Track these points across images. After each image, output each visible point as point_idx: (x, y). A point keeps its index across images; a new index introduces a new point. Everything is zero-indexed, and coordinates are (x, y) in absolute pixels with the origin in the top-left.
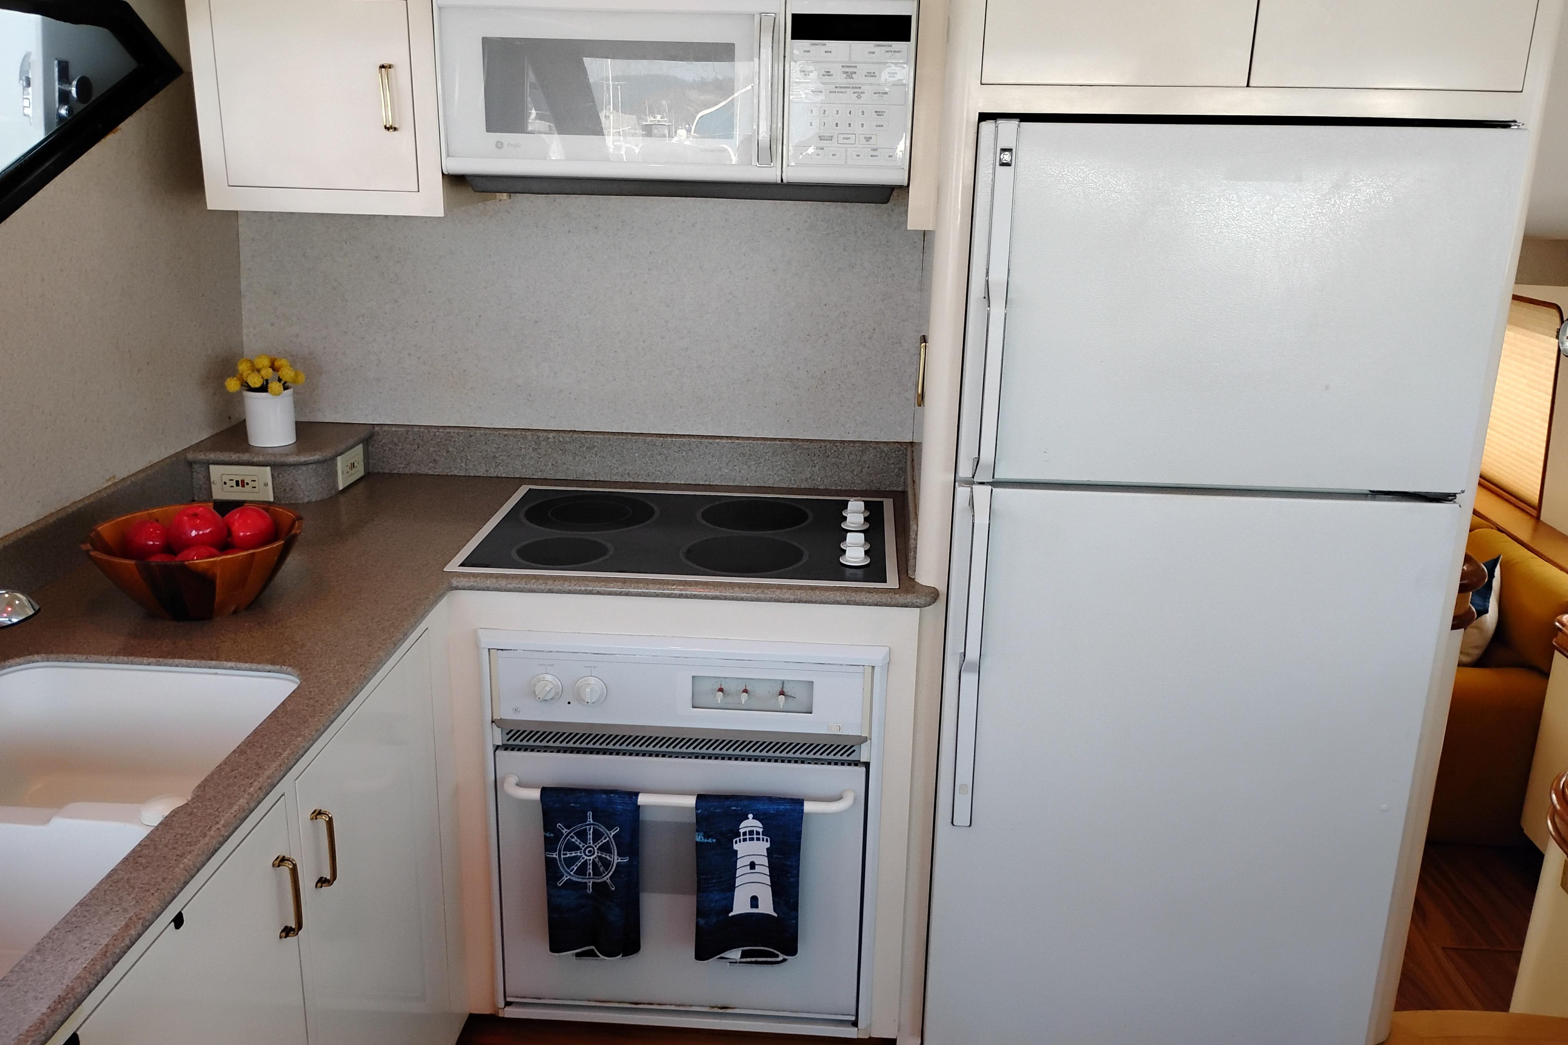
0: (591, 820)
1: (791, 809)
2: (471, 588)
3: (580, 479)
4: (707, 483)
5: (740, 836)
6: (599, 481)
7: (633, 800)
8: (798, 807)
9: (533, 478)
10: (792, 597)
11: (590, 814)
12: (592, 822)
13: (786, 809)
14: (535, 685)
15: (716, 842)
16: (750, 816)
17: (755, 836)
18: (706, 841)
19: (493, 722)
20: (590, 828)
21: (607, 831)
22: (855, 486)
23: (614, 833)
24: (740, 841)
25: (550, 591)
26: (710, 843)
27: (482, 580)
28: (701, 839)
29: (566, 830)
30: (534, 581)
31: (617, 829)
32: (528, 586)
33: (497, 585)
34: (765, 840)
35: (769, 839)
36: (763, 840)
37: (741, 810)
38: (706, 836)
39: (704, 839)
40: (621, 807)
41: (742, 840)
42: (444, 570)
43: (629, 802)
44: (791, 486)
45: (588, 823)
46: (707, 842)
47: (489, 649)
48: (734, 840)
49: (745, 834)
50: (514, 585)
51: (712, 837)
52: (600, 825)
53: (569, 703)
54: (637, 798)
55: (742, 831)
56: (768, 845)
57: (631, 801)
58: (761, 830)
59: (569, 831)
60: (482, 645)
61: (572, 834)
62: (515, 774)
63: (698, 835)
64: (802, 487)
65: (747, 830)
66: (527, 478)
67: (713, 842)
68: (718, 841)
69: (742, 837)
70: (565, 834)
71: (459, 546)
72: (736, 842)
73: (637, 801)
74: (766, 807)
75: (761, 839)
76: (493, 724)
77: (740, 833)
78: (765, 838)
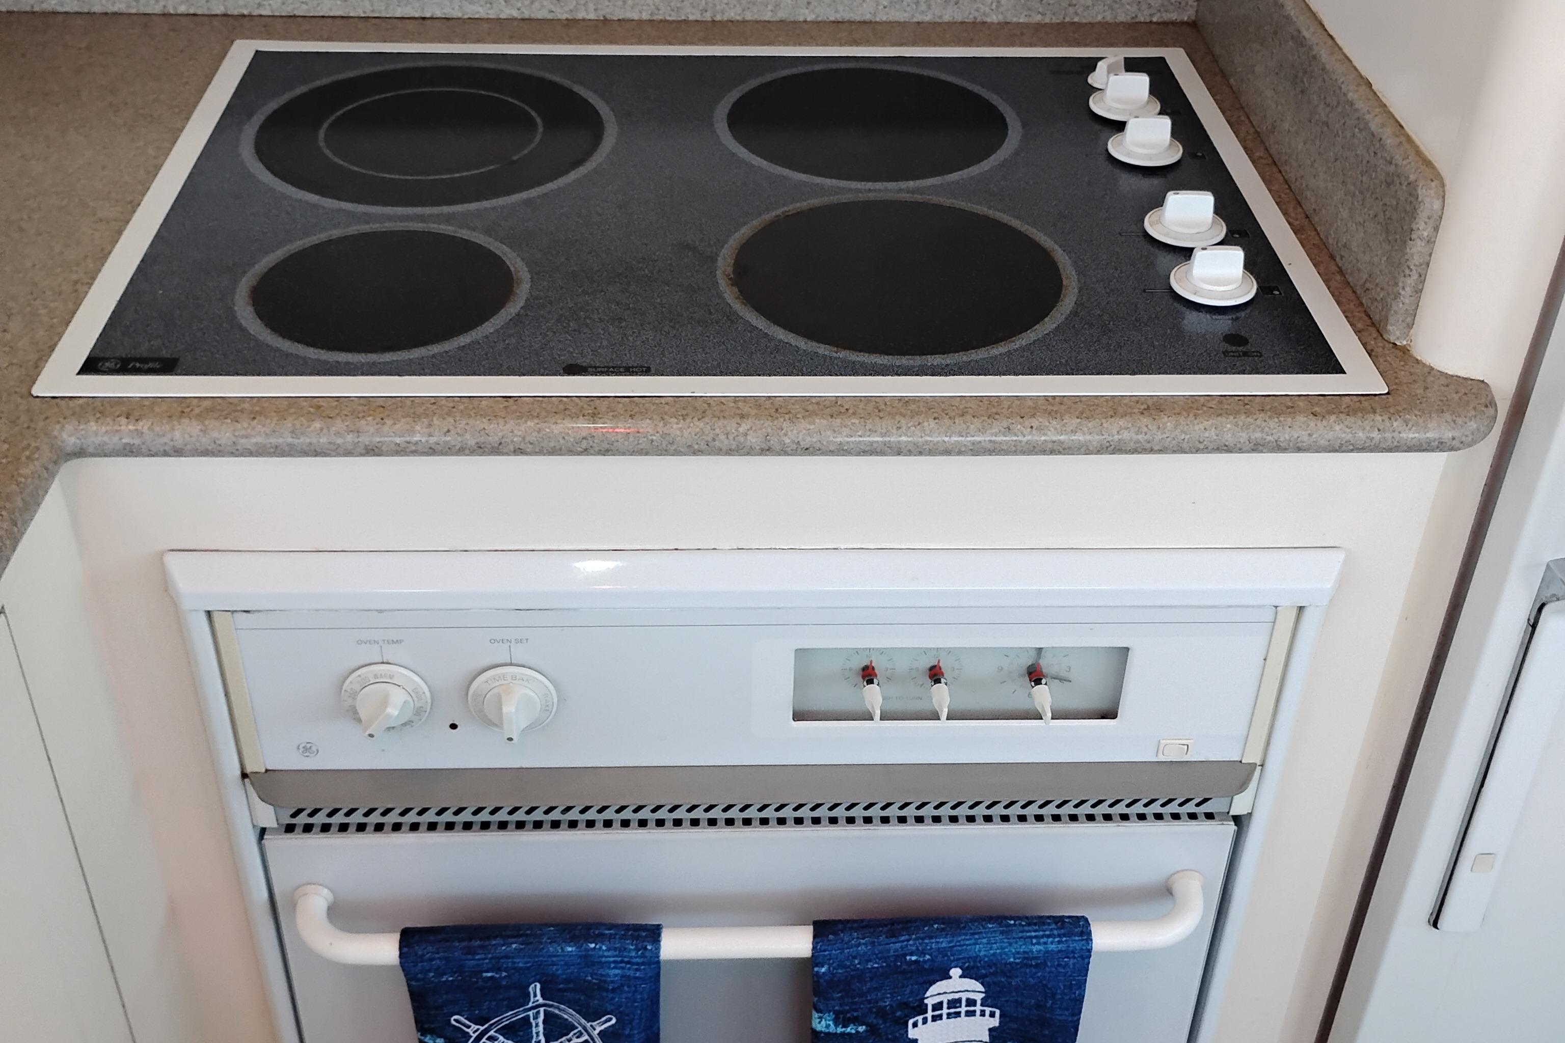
0: (539, 997)
1: (1060, 951)
2: (129, 451)
3: (383, 15)
4: (708, 17)
5: (926, 1012)
6: (432, 18)
7: (648, 954)
8: (1076, 944)
9: (261, 16)
10: (1096, 439)
11: (536, 989)
12: (541, 1001)
13: (1047, 952)
14: (354, 695)
15: (866, 1031)
16: (956, 972)
17: (963, 1009)
18: (840, 1030)
19: (244, 775)
20: (538, 1012)
21: (583, 1021)
22: (1076, 14)
23: (603, 1027)
24: (925, 1021)
25: (372, 451)
26: (849, 1034)
27: (157, 429)
28: (828, 1026)
29: (474, 1027)
30: (317, 425)
31: (610, 1019)
32: (303, 440)
33: (205, 441)
34: (987, 1013)
35: (998, 1012)
36: (983, 1014)
37: (932, 960)
38: (842, 1019)
39: (836, 1025)
40: (617, 971)
41: (930, 1019)
42: (35, 392)
43: (638, 960)
44: (919, 18)
45: (530, 1005)
46: (843, 1034)
47: (209, 613)
48: (911, 1022)
49: (938, 1006)
50: (260, 440)
51: (856, 1021)
52: (562, 1006)
53: (454, 726)
54: (658, 949)
55: (930, 1002)
56: (995, 1022)
57: (643, 956)
58: (979, 997)
59: (482, 1028)
60: (186, 605)
61: (492, 1033)
62: (326, 887)
63: (821, 1018)
64: (946, 18)
65: (945, 999)
66: (244, 16)
67: (857, 1032)
68: (873, 1030)
69: (930, 1014)
70: (474, 1036)
71: (76, 282)
72: (915, 1025)
73: (658, 956)
74: (995, 949)
75: (978, 1013)
76: (247, 780)
77: (926, 1005)
78: (988, 1010)
